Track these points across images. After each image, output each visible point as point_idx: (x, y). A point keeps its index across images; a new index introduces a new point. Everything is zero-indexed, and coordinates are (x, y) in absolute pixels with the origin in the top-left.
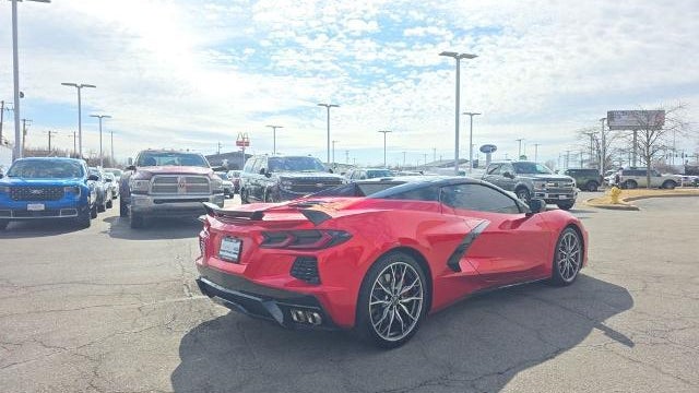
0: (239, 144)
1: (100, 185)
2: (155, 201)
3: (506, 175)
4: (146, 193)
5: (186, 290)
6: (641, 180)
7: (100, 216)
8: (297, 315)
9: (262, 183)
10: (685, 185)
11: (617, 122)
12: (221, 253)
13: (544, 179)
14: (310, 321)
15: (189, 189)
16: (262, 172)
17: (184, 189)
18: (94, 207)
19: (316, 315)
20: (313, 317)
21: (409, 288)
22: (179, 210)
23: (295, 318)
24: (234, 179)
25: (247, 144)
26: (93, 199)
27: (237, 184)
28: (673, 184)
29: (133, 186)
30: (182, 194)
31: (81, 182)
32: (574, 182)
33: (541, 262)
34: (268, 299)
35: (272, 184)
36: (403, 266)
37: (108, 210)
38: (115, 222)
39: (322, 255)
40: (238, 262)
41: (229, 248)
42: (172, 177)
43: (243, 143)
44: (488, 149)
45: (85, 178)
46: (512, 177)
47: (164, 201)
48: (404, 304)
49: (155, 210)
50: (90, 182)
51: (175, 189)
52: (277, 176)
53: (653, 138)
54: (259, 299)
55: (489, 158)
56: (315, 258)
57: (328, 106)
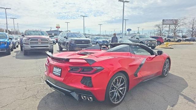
0: (57, 27)
1: (14, 41)
2: (31, 47)
3: (137, 38)
4: (28, 44)
5: (42, 80)
6: (172, 40)
7: (14, 50)
8: (84, 97)
9: (65, 41)
10: (183, 41)
11: (165, 22)
12: (54, 72)
13: (148, 40)
14: (89, 99)
15: (42, 43)
16: (65, 37)
17: (40, 43)
18: (12, 48)
19: (91, 98)
20: (90, 99)
21: (122, 84)
22: (39, 49)
23: (83, 98)
24: (56, 38)
25: (59, 27)
26: (11, 45)
27: (57, 40)
28: (180, 40)
29: (24, 42)
30: (40, 44)
31: (6, 40)
32: (156, 41)
33: (159, 71)
34: (73, 91)
35: (68, 41)
36: (121, 77)
37: (17, 48)
38: (19, 53)
39: (93, 76)
40: (60, 76)
41: (57, 71)
42: (36, 39)
43: (58, 27)
44: (129, 30)
45: (8, 39)
46: (139, 39)
47: (34, 47)
48: (120, 90)
49: (31, 50)
50: (9, 40)
51: (37, 43)
52: (70, 39)
53: (177, 28)
54: (70, 91)
55: (129, 33)
56: (91, 77)
57: (84, 17)
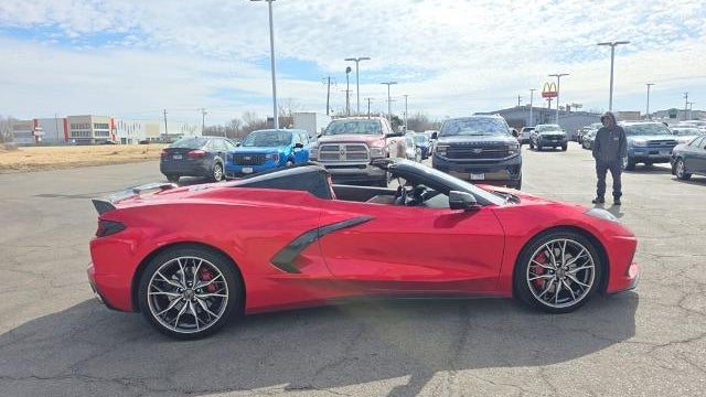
0: (545, 95)
15: (349, 156)
17: (345, 157)
21: (208, 283)
25: (555, 94)
30: (343, 160)
36: (197, 261)
42: (335, 145)
43: (549, 95)
47: (329, 167)
57: (613, 45)
